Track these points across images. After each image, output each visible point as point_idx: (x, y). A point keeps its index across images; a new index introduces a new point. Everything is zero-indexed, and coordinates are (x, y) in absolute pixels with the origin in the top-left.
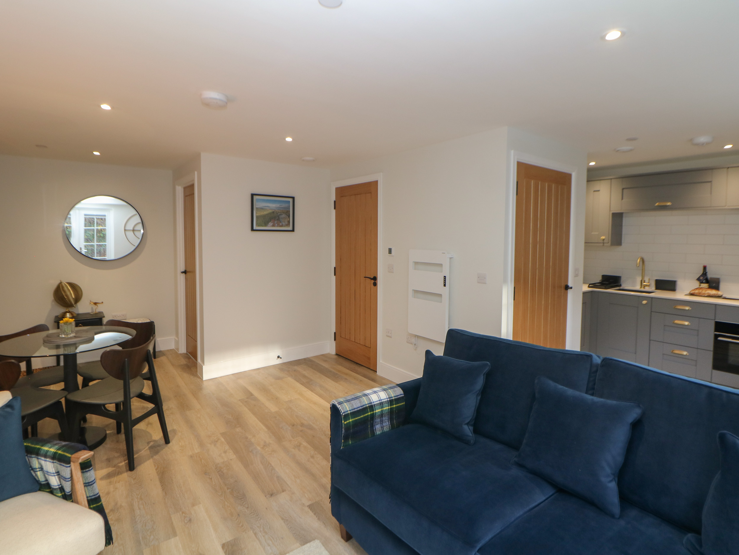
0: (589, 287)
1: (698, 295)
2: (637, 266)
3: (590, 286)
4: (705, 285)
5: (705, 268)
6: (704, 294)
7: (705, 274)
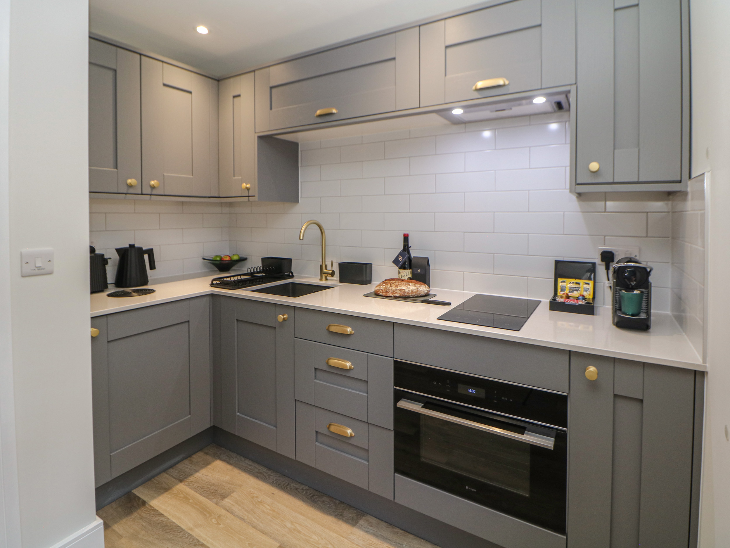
0: (212, 285)
1: (384, 294)
2: (300, 239)
3: (214, 282)
4: (407, 273)
5: (406, 238)
6: (394, 292)
7: (406, 248)
